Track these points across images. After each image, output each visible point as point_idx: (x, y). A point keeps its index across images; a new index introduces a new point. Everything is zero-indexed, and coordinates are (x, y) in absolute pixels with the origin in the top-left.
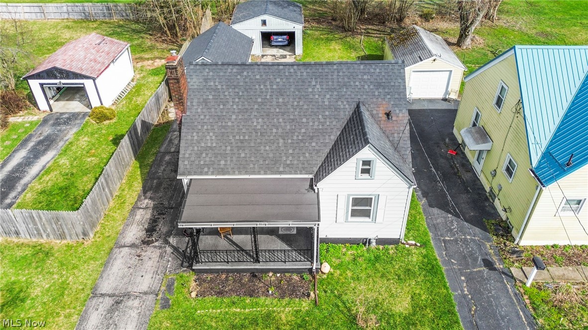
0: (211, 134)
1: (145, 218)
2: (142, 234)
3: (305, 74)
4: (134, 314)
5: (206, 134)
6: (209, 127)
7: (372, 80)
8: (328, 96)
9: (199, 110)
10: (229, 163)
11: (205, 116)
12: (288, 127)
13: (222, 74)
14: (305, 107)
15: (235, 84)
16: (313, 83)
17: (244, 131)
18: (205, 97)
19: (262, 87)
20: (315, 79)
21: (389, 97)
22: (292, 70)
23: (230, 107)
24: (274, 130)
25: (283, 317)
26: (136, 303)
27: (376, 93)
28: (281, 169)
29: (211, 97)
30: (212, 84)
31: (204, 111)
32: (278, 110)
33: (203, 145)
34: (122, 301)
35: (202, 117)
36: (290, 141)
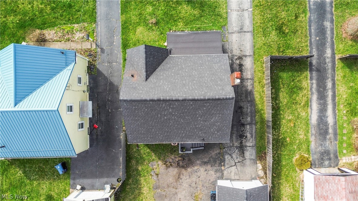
0: (216, 68)
1: (246, 72)
2: (244, 63)
3: (172, 93)
4: (234, 25)
5: (218, 68)
6: (217, 71)
7: (138, 91)
8: (161, 84)
9: (224, 77)
10: (206, 59)
11: (220, 75)
12: (180, 72)
13: (215, 92)
14: (172, 79)
15: (208, 88)
16: (168, 89)
17: (201, 70)
18: (222, 82)
19: (194, 87)
20: (167, 91)
21: (131, 84)
22: (179, 94)
23: (209, 79)
24: (187, 70)
25: (182, 24)
26: (235, 29)
27: (137, 85)
28: (183, 57)
29: (219, 82)
30: (219, 88)
31: (221, 77)
32: (186, 78)
33: (219, 65)
34: (240, 30)
35: (221, 74)
36: (180, 67)
